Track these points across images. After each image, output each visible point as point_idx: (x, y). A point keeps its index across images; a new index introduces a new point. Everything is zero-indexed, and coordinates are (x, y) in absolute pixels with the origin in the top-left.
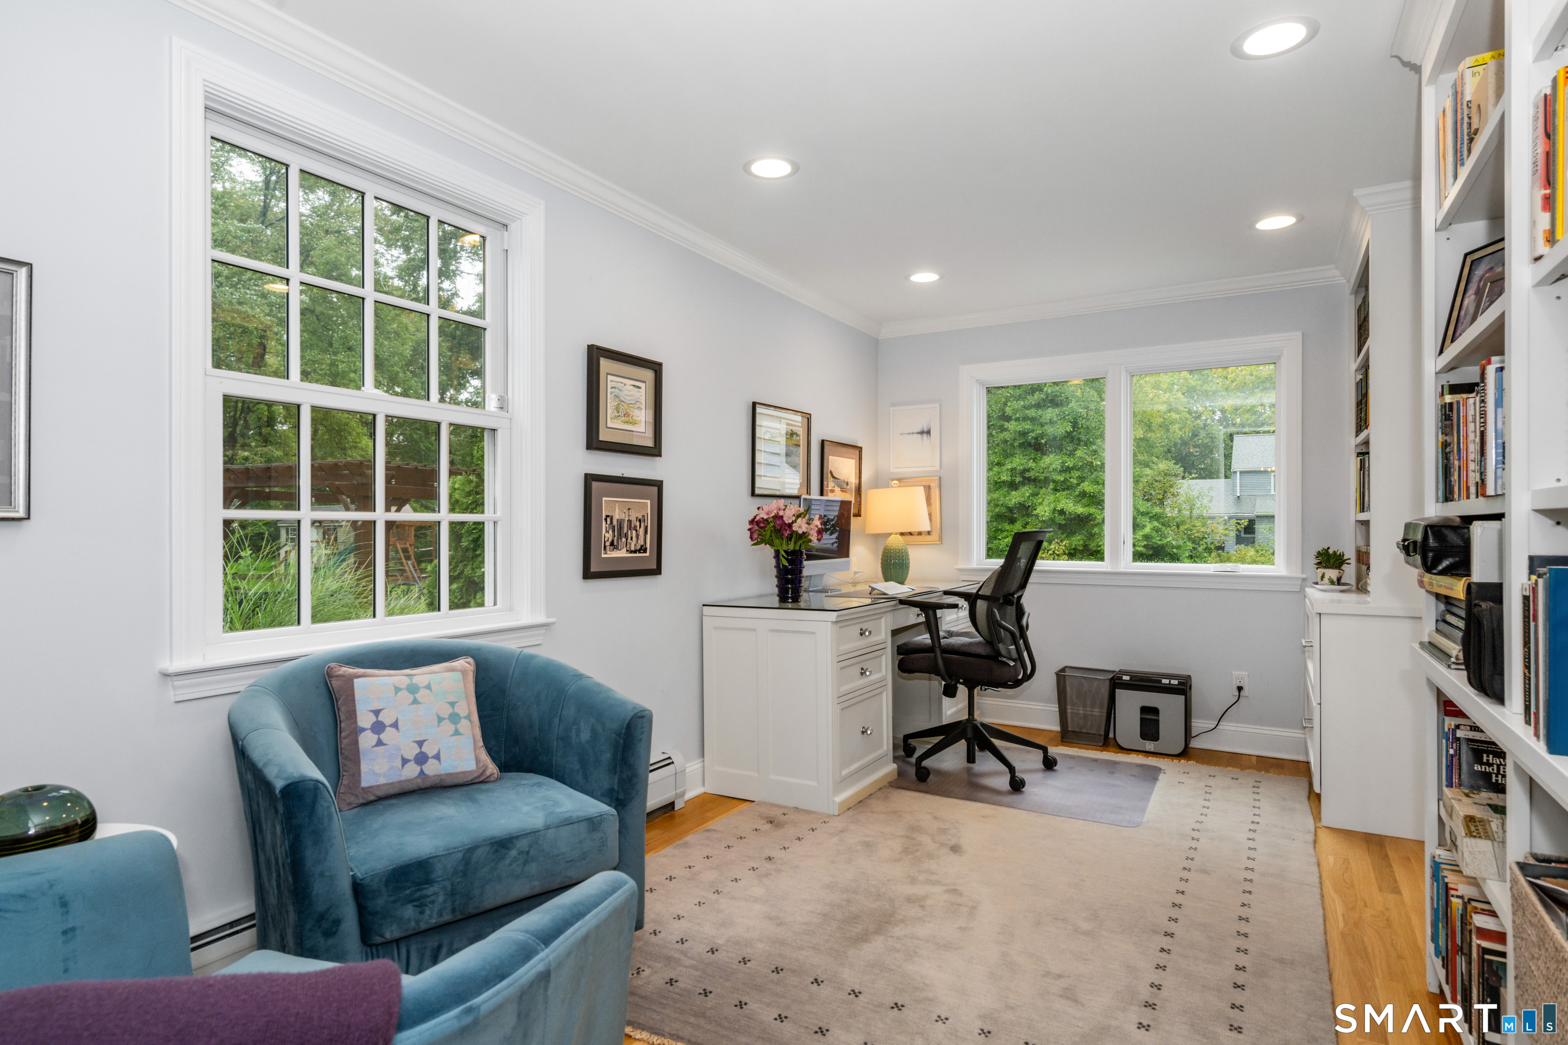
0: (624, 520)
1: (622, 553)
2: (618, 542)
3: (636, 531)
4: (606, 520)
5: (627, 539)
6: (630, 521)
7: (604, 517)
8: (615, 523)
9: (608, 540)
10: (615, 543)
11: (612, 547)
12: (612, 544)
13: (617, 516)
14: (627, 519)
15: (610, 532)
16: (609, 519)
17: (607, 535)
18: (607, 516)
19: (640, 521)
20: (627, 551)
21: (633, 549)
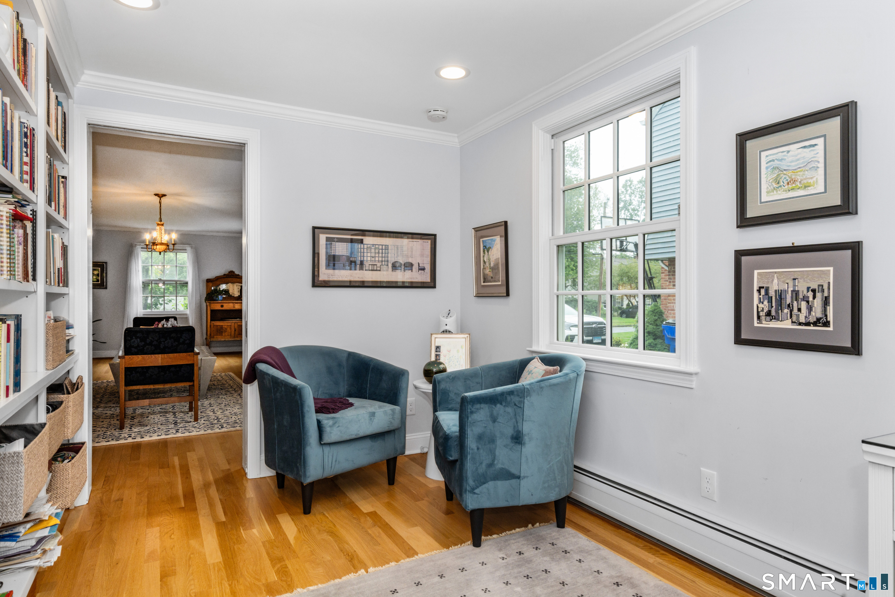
0: (786, 291)
1: (787, 324)
2: (777, 312)
3: (808, 302)
4: (759, 291)
5: (791, 311)
6: (795, 293)
7: (756, 288)
8: (772, 293)
9: (763, 310)
10: (773, 313)
11: (768, 318)
12: (769, 314)
13: (775, 286)
14: (791, 289)
15: (766, 302)
16: (763, 292)
17: (761, 306)
18: (761, 288)
19: (814, 291)
20: (792, 322)
21: (802, 320)
